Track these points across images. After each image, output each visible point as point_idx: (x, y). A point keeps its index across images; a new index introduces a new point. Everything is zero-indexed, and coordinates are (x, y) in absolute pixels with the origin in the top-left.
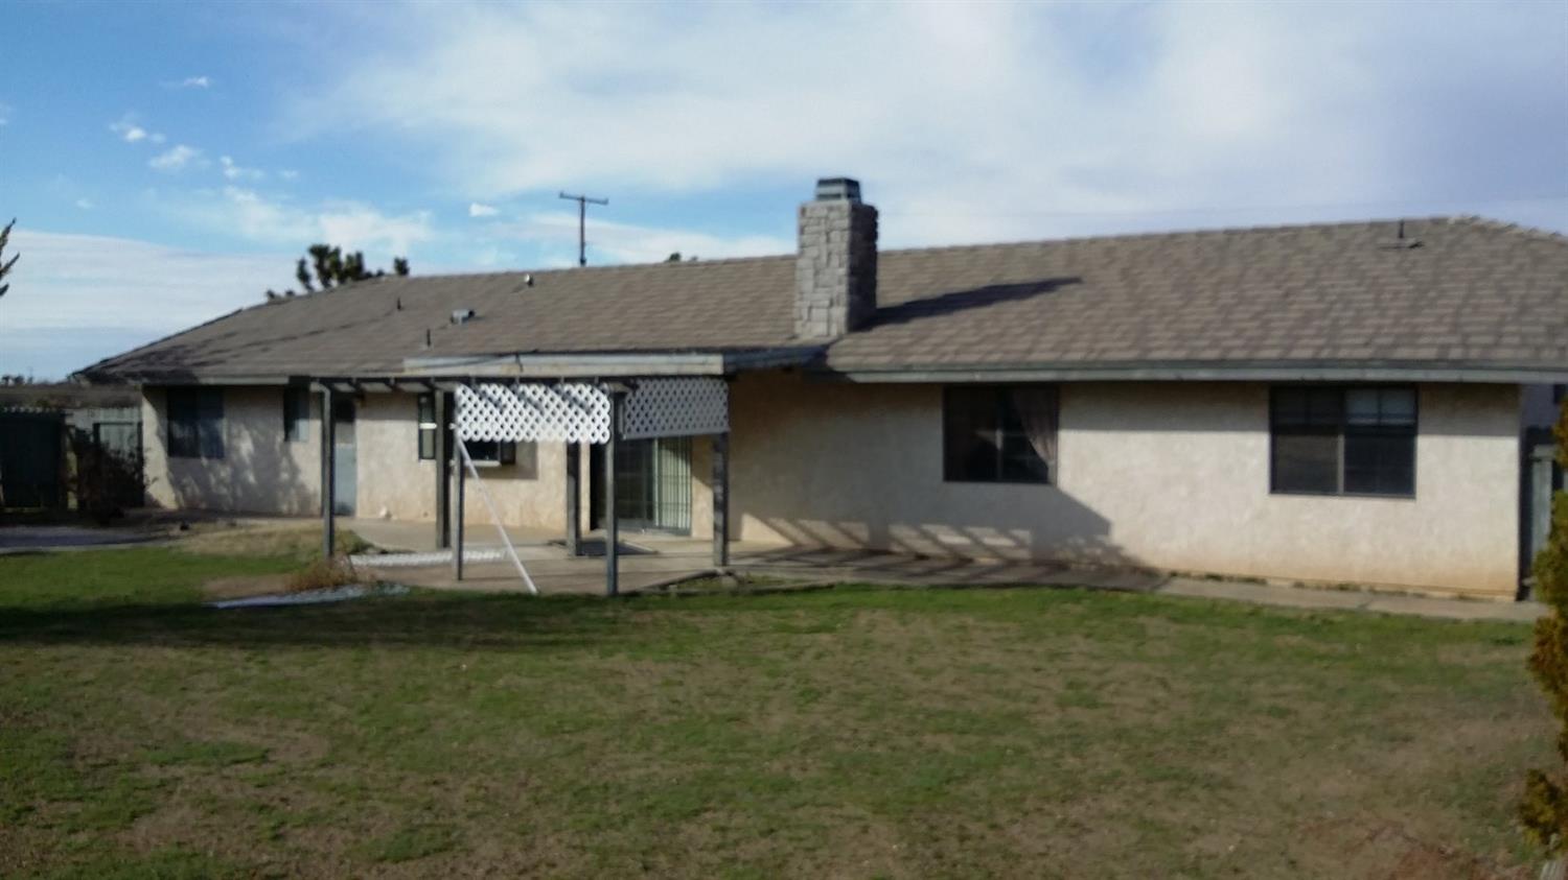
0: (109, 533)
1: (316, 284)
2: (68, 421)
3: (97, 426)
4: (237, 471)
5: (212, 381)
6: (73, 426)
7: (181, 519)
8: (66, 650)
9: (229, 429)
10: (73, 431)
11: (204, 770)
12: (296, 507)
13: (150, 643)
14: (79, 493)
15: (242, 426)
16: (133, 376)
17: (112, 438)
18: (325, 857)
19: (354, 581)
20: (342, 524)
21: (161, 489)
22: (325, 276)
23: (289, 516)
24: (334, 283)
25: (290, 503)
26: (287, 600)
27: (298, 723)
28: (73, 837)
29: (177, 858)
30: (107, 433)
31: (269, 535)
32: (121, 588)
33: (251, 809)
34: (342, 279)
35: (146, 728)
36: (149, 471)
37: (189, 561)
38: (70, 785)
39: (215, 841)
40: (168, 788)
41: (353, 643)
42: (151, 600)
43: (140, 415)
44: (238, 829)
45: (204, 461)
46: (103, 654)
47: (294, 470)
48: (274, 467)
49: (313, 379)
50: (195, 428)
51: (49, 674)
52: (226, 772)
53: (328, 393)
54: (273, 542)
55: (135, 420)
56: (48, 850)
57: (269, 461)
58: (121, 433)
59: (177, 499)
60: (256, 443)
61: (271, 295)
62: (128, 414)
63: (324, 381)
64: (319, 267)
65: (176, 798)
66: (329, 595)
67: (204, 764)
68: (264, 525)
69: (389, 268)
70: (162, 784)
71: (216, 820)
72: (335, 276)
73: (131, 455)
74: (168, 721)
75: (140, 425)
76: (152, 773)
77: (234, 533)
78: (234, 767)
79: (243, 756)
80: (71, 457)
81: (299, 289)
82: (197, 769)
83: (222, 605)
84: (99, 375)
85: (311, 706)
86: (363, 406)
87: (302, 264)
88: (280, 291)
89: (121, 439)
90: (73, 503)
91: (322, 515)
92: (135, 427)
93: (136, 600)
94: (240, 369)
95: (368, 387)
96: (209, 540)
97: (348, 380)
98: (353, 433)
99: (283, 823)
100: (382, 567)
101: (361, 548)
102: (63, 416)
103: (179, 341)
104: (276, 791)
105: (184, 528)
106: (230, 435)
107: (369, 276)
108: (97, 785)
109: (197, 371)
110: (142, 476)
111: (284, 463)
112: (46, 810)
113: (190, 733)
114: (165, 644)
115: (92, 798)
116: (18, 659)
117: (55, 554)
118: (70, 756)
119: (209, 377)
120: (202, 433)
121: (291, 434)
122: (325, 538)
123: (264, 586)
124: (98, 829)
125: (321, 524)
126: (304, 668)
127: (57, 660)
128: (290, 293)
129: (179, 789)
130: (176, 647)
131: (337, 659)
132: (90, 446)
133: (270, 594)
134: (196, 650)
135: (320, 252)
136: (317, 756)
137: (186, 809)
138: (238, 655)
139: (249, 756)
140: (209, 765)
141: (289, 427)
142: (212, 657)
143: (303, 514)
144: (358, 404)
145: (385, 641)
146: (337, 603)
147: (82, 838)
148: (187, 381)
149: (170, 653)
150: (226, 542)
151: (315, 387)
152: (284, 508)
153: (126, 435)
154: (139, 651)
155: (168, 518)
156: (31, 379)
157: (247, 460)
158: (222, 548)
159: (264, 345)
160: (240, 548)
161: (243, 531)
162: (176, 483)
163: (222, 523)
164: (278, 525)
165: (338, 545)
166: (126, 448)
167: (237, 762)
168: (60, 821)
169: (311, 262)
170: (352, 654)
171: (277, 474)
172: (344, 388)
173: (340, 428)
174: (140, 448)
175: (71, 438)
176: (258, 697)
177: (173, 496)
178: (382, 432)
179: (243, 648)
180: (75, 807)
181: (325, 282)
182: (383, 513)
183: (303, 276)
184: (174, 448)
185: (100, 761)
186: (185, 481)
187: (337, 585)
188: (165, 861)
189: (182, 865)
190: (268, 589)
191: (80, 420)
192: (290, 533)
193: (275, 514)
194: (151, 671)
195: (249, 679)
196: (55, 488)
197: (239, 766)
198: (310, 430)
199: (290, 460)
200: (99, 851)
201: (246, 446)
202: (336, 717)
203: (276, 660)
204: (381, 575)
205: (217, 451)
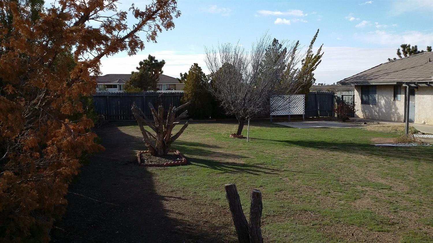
0: (346, 124)
1: (403, 56)
2: (335, 95)
3: (342, 96)
4: (380, 108)
5: (374, 84)
6: (336, 96)
7: (364, 121)
8: (336, 153)
9: (378, 97)
10: (336, 97)
11: (373, 190)
12: (396, 119)
13: (357, 153)
14: (338, 113)
15: (381, 96)
16: (353, 83)
17: (346, 99)
18: (410, 220)
19: (415, 142)
20: (411, 125)
21: (359, 113)
22: (405, 53)
23: (394, 121)
24: (408, 55)
25: (395, 118)
26: (395, 145)
27: (400, 181)
28: (340, 202)
29: (367, 212)
30: (345, 98)
31: (389, 127)
32: (349, 138)
33: (387, 202)
34: (410, 54)
35: (357, 176)
36: (356, 108)
37: (367, 132)
38: (339, 188)
39: (378, 210)
40: (364, 193)
41: (415, 159)
42: (357, 142)
43: (354, 93)
44: (384, 207)
45: (371, 106)
46: (346, 155)
47: (396, 109)
48: (391, 108)
49: (404, 83)
50: (369, 97)
51: (332, 158)
52: (380, 191)
53: (408, 87)
54: (390, 129)
55: (353, 95)
56: (334, 204)
57: (389, 106)
58: (349, 98)
59: (363, 116)
60: (385, 101)
61: (389, 59)
62: (351, 93)
63: (407, 83)
64: (404, 51)
65: (366, 196)
66: (407, 145)
67: (373, 188)
68: (387, 124)
69: (425, 50)
70: (362, 192)
71: (377, 204)
72: (408, 53)
73: (351, 104)
74: (363, 174)
75: (354, 95)
76: (359, 188)
77: (379, 125)
78: (382, 190)
79: (383, 187)
80: (336, 104)
81: (398, 57)
82: (372, 189)
83: (376, 145)
84: (343, 83)
85: (403, 176)
86: (418, 90)
87: (399, 50)
88: (392, 58)
89: (349, 99)
90: (336, 115)
91: (405, 122)
92: (352, 96)
93: (353, 142)
94: (382, 80)
95: (420, 85)
96: (372, 127)
97: (414, 83)
98: (414, 98)
99: (397, 208)
100: (423, 138)
101: (416, 132)
102: (334, 93)
103: (365, 73)
104: (394, 199)
105: (365, 123)
106: (378, 99)
107: (419, 52)
108: (345, 189)
109: (370, 81)
110: (354, 109)
111: (393, 107)
112: (333, 193)
113: (369, 179)
114: (361, 154)
115: (344, 192)
116: (324, 154)
117: (332, 128)
118: (338, 181)
119: (373, 83)
120: (370, 98)
121: (396, 98)
122: (406, 128)
123: (388, 141)
124: (346, 201)
125: (405, 124)
126: (401, 165)
127: (334, 155)
128: (395, 59)
129: (367, 193)
130: (364, 155)
131: (411, 163)
132: (341, 101)
133: (390, 143)
134: (370, 157)
135: (404, 46)
136: (406, 191)
137: (369, 199)
138: (381, 159)
139: (386, 188)
140: (375, 189)
141: (395, 96)
142: (374, 159)
143: (399, 121)
144: (416, 90)
145: (425, 160)
146: (409, 147)
147: (342, 202)
148: (367, 84)
149: (363, 157)
150: (377, 128)
151: (404, 85)
152: (393, 119)
153: (350, 99)
154: (355, 155)
155: (361, 121)
156: (325, 84)
157: (383, 106)
158: (376, 129)
159: (388, 74)
160: (381, 130)
161: (381, 125)
162: (363, 111)
163: (375, 123)
164: (392, 124)
165: (409, 130)
166: (350, 102)
167: (382, 189)
168: (337, 197)
169: (401, 49)
170: (415, 163)
171: (391, 110)
172: (413, 85)
173: (411, 97)
174: (354, 102)
175: (336, 99)
176: (387, 171)
177: (362, 115)
178: (423, 98)
179: (383, 157)
180: (340, 194)
181: (406, 55)
182: (423, 122)
183: (399, 54)
184: (363, 102)
185: (346, 183)
186: (366, 111)
187: (409, 142)
188: (364, 212)
189: (369, 214)
190: (389, 142)
191: (338, 94)
192: (395, 126)
193: (391, 121)
194: (358, 161)
195: (385, 166)
196: (332, 111)
197: (383, 190)
198: (401, 97)
199: (395, 105)
200: (347, 207)
201: (383, 102)
202: (411, 180)
203: (392, 162)
204: (423, 140)
205: (375, 103)
